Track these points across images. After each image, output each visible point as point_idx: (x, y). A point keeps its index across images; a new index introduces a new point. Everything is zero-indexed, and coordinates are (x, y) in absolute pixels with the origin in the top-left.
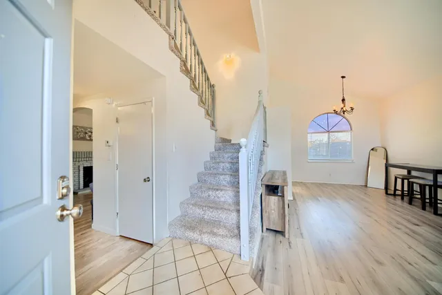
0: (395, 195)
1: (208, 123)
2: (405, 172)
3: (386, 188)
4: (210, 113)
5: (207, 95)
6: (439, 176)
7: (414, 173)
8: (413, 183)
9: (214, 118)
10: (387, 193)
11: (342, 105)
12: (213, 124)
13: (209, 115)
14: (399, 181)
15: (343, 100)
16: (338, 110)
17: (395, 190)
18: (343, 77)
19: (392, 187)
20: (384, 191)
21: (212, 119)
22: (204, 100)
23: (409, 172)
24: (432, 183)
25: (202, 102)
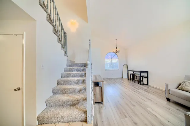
0: (130, 80)
1: (63, 52)
2: (132, 72)
3: (128, 78)
4: (64, 47)
5: (63, 37)
6: (141, 73)
7: (135, 73)
8: (135, 76)
9: (66, 49)
10: (128, 80)
11: (116, 50)
12: (66, 53)
13: (64, 48)
14: (132, 75)
15: (116, 48)
16: (115, 51)
17: (131, 78)
18: (116, 40)
19: (129, 78)
20: (127, 79)
21: (65, 50)
22: (61, 39)
23: (133, 72)
24: (139, 75)
25: (60, 40)
